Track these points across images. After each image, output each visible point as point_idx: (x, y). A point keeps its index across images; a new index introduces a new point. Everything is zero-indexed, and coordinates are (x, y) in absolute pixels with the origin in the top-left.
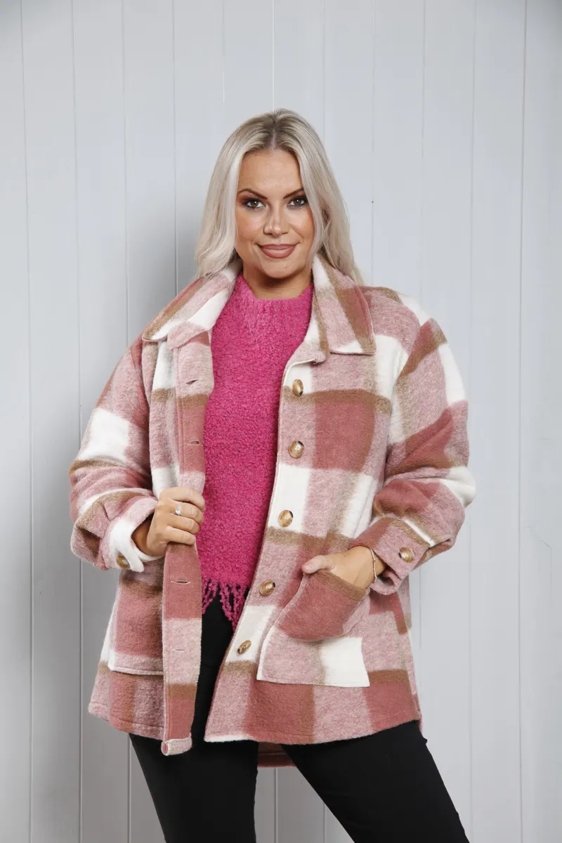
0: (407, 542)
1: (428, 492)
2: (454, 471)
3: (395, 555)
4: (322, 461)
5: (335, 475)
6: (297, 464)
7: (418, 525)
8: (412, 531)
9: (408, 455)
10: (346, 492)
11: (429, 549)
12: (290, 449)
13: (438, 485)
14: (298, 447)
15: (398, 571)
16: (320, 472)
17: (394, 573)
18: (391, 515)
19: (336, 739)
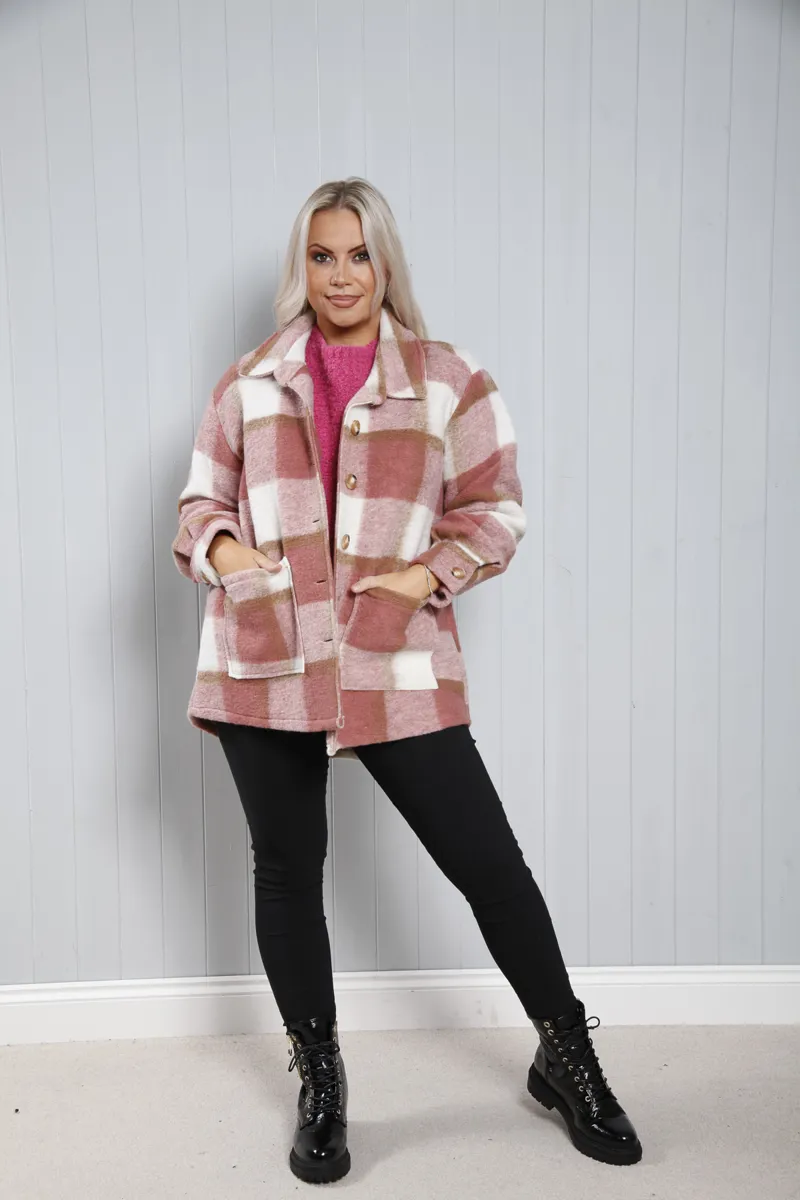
0: (458, 562)
1: (478, 521)
2: (502, 505)
3: (449, 573)
4: (373, 492)
5: (386, 503)
6: (352, 495)
7: (470, 548)
8: (463, 552)
9: (460, 491)
10: (403, 520)
11: (479, 568)
12: (347, 481)
13: (486, 516)
14: (353, 480)
15: (449, 586)
16: (373, 501)
17: (447, 588)
18: (446, 541)
19: (407, 736)
